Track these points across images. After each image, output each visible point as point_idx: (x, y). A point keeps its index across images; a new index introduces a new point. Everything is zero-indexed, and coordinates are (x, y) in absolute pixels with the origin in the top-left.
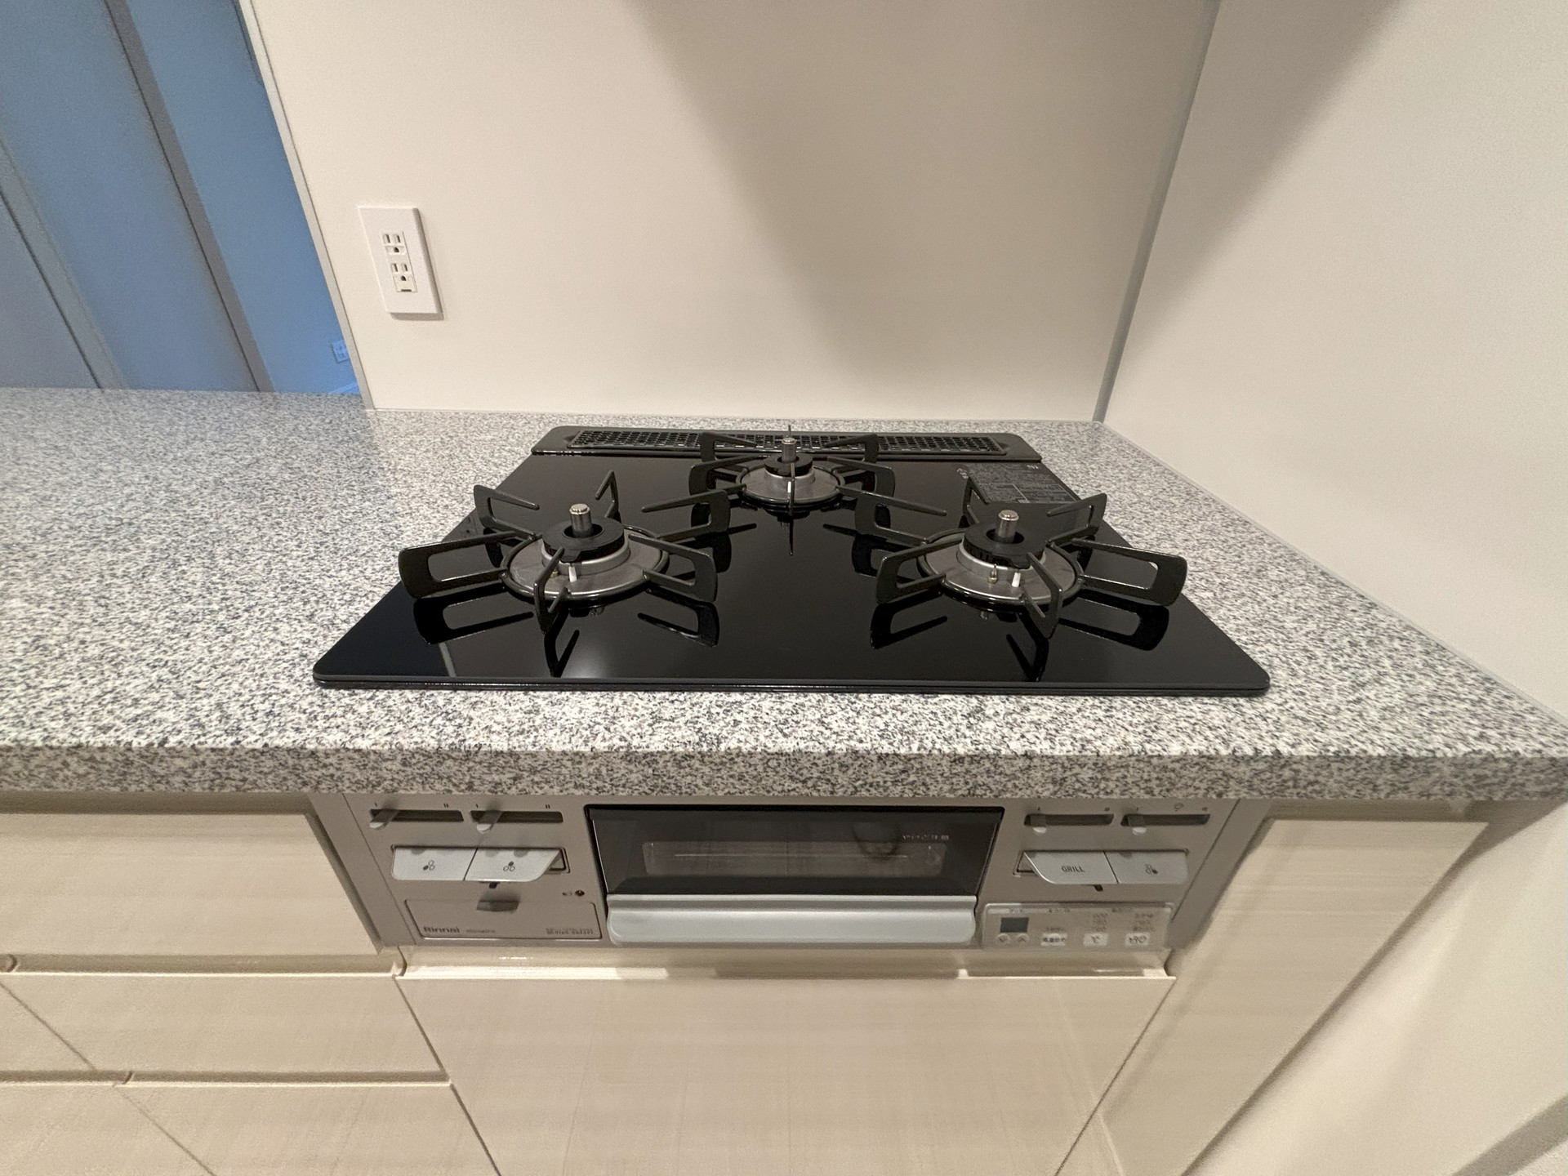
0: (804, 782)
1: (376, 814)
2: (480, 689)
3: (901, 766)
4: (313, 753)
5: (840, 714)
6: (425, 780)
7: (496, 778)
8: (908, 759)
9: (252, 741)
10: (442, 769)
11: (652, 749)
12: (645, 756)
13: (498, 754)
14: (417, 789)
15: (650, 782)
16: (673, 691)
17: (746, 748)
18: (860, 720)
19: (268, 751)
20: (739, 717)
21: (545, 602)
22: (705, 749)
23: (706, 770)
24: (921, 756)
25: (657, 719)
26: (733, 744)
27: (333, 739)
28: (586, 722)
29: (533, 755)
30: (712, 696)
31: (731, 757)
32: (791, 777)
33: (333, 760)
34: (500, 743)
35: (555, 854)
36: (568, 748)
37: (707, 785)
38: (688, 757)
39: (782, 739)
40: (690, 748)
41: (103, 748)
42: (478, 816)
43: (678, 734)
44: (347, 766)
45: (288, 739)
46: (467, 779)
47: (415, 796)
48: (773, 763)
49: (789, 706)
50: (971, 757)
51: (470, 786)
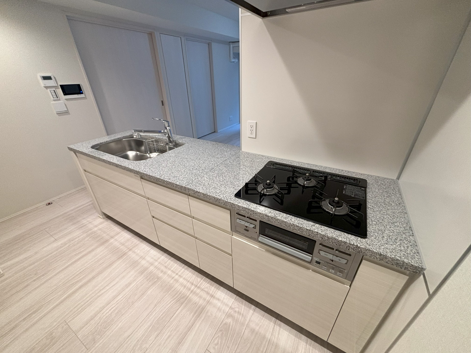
0: (286, 226)
1: (237, 213)
2: (251, 202)
3: (299, 228)
4: (234, 204)
5: (294, 219)
6: (244, 211)
7: (251, 213)
8: (300, 227)
9: (229, 201)
10: (246, 210)
11: (269, 215)
12: (268, 216)
13: (252, 210)
14: (243, 212)
15: (268, 219)
16: (273, 210)
17: (280, 219)
18: (296, 221)
19: (230, 203)
20: (280, 215)
21: (261, 193)
22: (275, 217)
23: (274, 220)
24: (302, 227)
25: (270, 212)
26: (278, 218)
27: (236, 203)
28: (262, 210)
29: (256, 212)
30: (278, 212)
31: (278, 220)
32: (285, 225)
33: (236, 205)
34: (253, 209)
35: (254, 226)
36: (259, 212)
37: (274, 222)
38: (273, 218)
39: (285, 219)
40: (273, 217)
41: (216, 198)
42: (247, 217)
43: (272, 215)
44: (237, 206)
45: (232, 202)
46: (248, 212)
47: (242, 213)
48: (283, 222)
49: (288, 216)
50: (309, 230)
51: (248, 213)
